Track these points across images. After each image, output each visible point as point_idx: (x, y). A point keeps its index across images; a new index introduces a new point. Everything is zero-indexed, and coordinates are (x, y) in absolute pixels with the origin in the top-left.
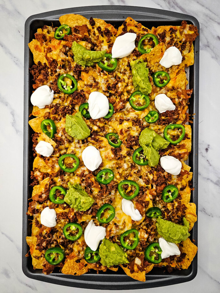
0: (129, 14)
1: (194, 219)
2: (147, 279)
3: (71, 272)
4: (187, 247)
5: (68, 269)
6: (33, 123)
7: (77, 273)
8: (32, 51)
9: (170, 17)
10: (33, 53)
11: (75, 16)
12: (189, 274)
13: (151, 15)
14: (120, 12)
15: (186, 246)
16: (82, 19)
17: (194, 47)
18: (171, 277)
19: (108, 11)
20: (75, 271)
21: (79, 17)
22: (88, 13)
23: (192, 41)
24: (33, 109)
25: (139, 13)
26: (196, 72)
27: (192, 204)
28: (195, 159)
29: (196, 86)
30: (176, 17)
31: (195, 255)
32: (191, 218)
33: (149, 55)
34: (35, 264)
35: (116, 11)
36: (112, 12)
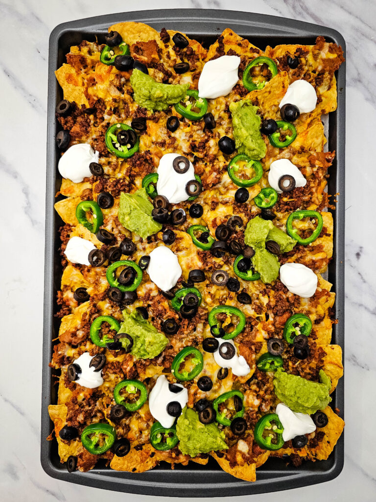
0: (228, 24)
1: (338, 373)
2: (259, 477)
3: (128, 467)
5: (121, 461)
6: (62, 208)
7: (137, 468)
8: (61, 84)
10: (63, 88)
11: (136, 25)
12: (330, 468)
14: (212, 20)
16: (147, 31)
17: (337, 80)
18: (298, 473)
19: (191, 18)
20: (134, 465)
21: (142, 27)
22: (158, 20)
23: (334, 71)
24: (61, 183)
25: (244, 23)
26: (340, 123)
27: (334, 346)
28: (339, 270)
29: (341, 147)
30: (307, 30)
31: (340, 435)
32: (333, 371)
33: (261, 93)
34: (64, 454)
35: (206, 18)
36: (199, 20)
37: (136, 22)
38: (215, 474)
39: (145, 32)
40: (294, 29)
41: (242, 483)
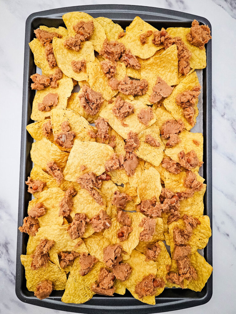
0: (137, 14)
1: (209, 234)
2: (157, 302)
3: (73, 300)
4: (201, 267)
5: (69, 297)
6: (31, 128)
8: (32, 51)
10: (34, 54)
11: (80, 13)
12: (203, 297)
15: (200, 265)
16: (87, 17)
17: (206, 49)
18: (183, 300)
21: (84, 15)
22: (94, 11)
28: (209, 168)
29: (209, 90)
30: (187, 18)
31: (210, 276)
32: (205, 233)
33: (159, 58)
34: (30, 287)
36: (120, 11)
41: (146, 306)
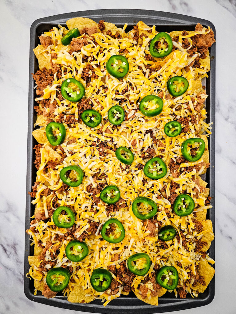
0: (140, 18)
1: (211, 238)
2: (160, 302)
3: (79, 300)
4: (203, 269)
5: (75, 296)
6: (37, 134)
7: (85, 300)
8: (37, 57)
9: (185, 21)
10: (38, 59)
11: (84, 19)
12: (206, 298)
13: (164, 19)
14: (131, 16)
17: (210, 53)
18: (185, 300)
19: (118, 15)
20: (83, 298)
21: (87, 20)
22: (97, 16)
23: (208, 47)
24: (37, 118)
25: (152, 17)
26: (212, 79)
27: (208, 220)
28: (212, 172)
30: (191, 21)
31: (212, 278)
32: (207, 237)
34: (38, 286)
35: (127, 15)
36: (123, 16)
37: (84, 17)
38: (132, 300)
39: (90, 23)
40: (183, 21)
41: (149, 306)
